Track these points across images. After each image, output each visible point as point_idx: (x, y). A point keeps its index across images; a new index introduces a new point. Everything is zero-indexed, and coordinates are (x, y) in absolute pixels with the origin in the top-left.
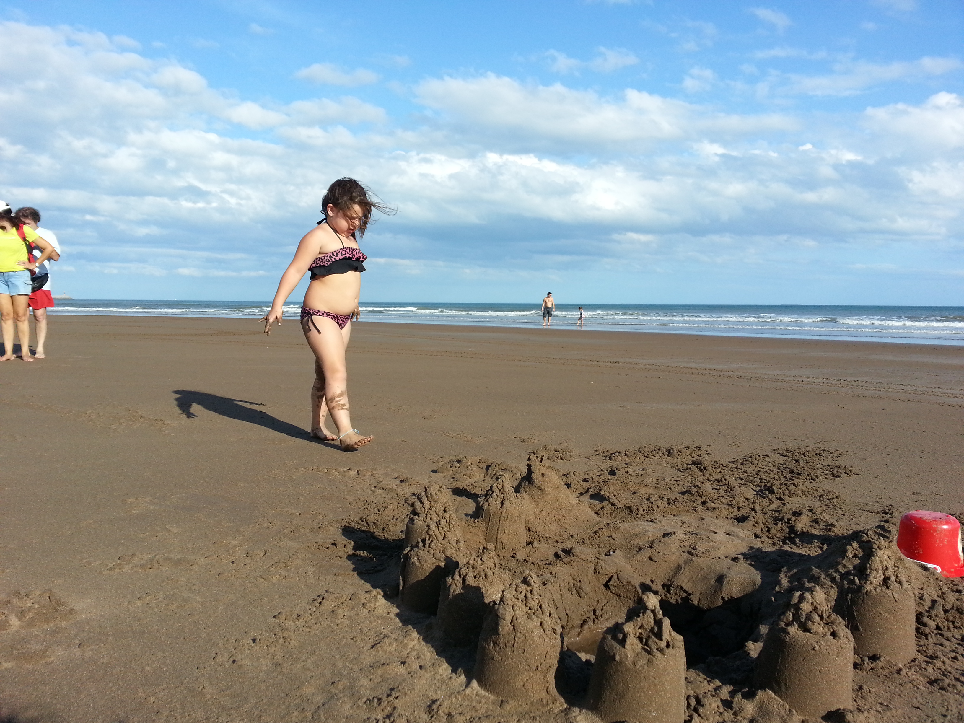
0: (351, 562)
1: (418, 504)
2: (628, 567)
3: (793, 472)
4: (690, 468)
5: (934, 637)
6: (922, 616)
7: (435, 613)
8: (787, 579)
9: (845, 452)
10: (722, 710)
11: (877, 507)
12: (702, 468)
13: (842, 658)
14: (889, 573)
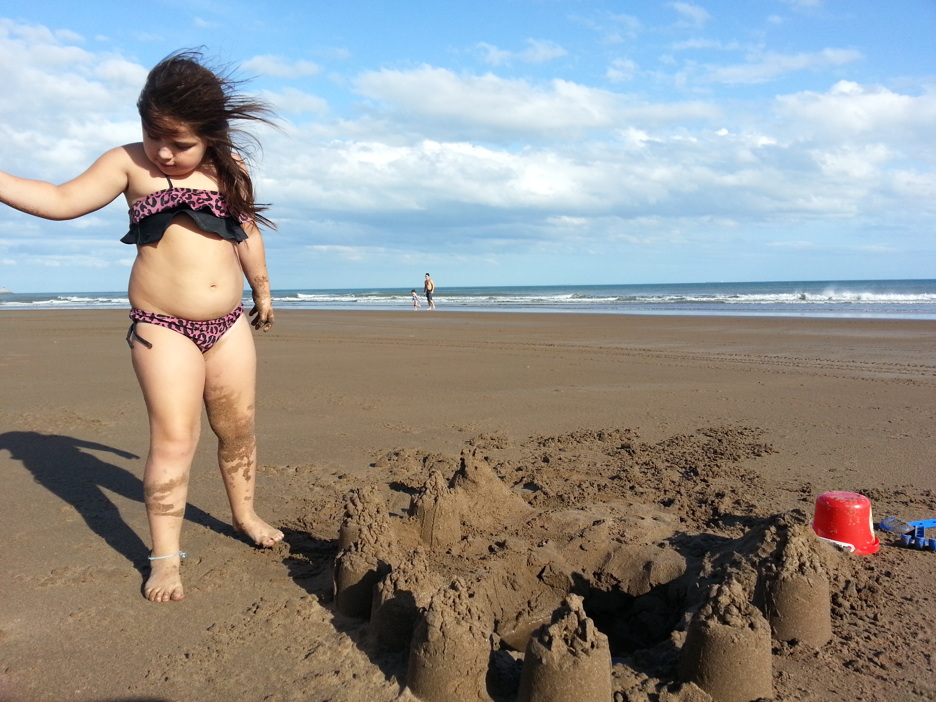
0: (287, 566)
1: (351, 506)
2: (561, 557)
3: (716, 452)
4: (619, 452)
5: (848, 617)
6: (838, 597)
7: (367, 618)
8: (710, 565)
9: (765, 430)
11: (796, 486)
12: (631, 451)
13: (760, 649)
14: (803, 559)
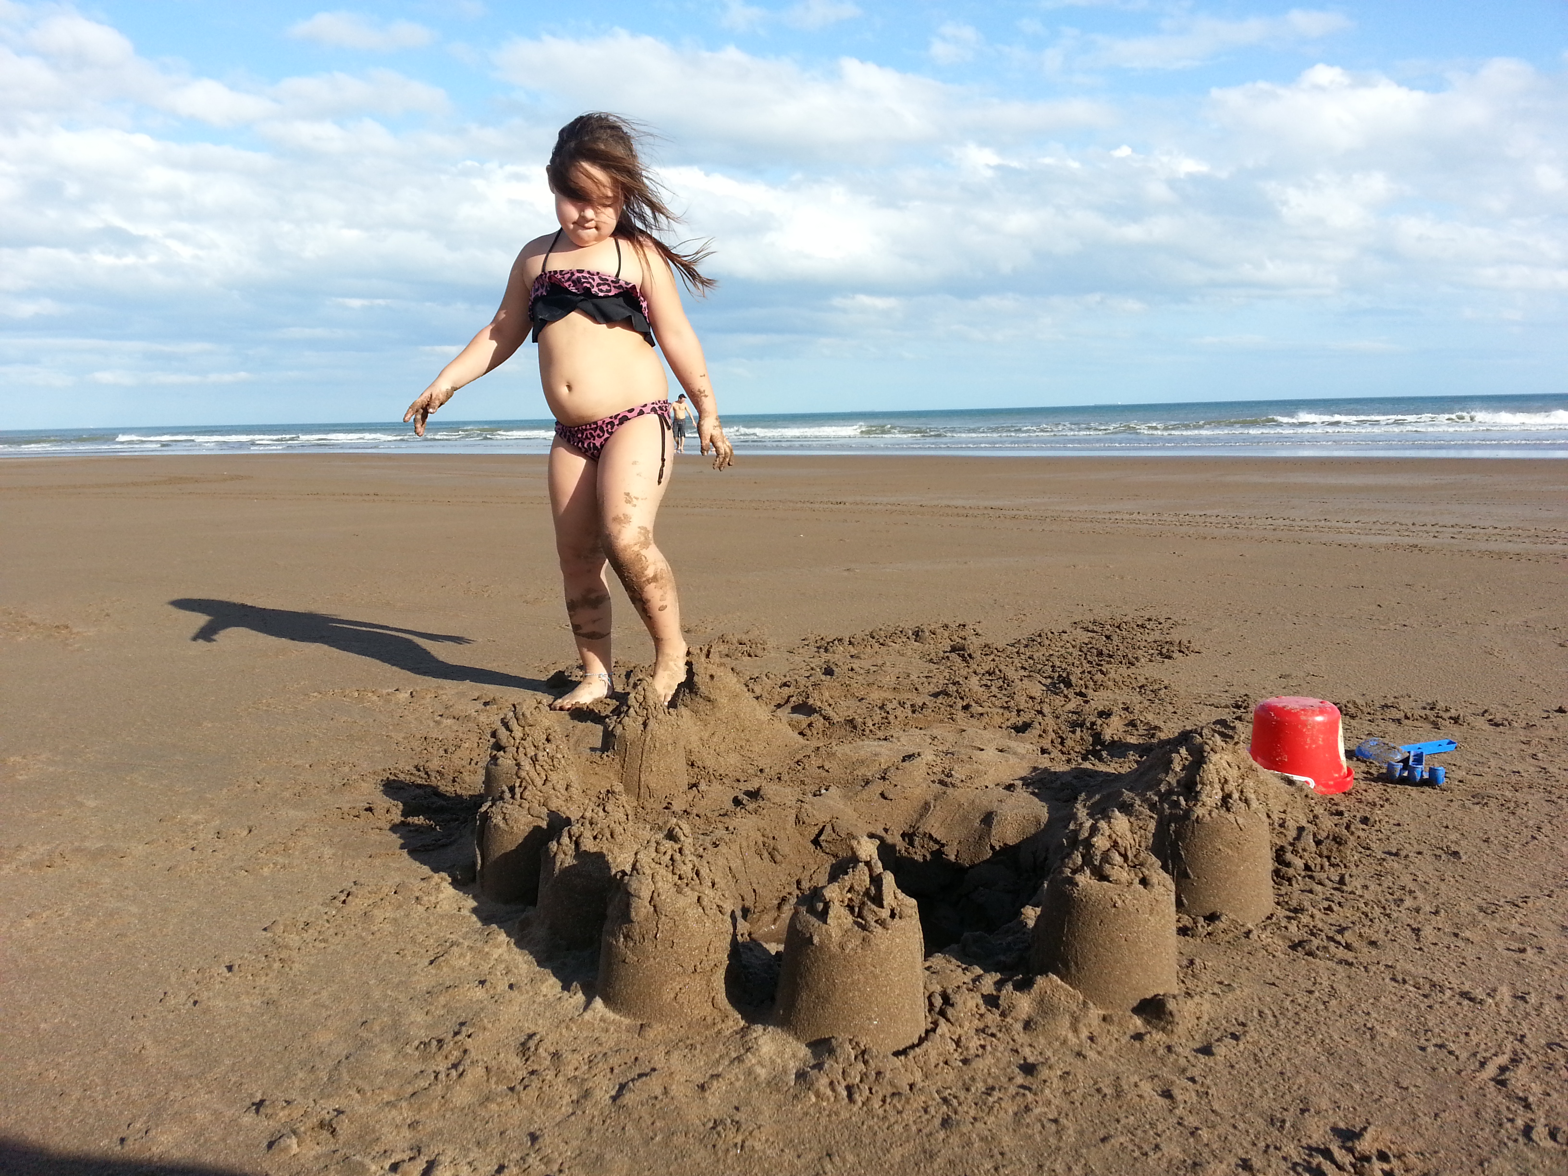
0: (398, 835)
1: (503, 733)
2: (850, 811)
3: (1102, 654)
4: (948, 657)
5: (1300, 882)
6: (1285, 852)
7: (534, 903)
8: (1086, 811)
9: (1180, 622)
10: (983, 1009)
11: (1226, 699)
12: (966, 655)
13: (1158, 918)
14: (1229, 788)
